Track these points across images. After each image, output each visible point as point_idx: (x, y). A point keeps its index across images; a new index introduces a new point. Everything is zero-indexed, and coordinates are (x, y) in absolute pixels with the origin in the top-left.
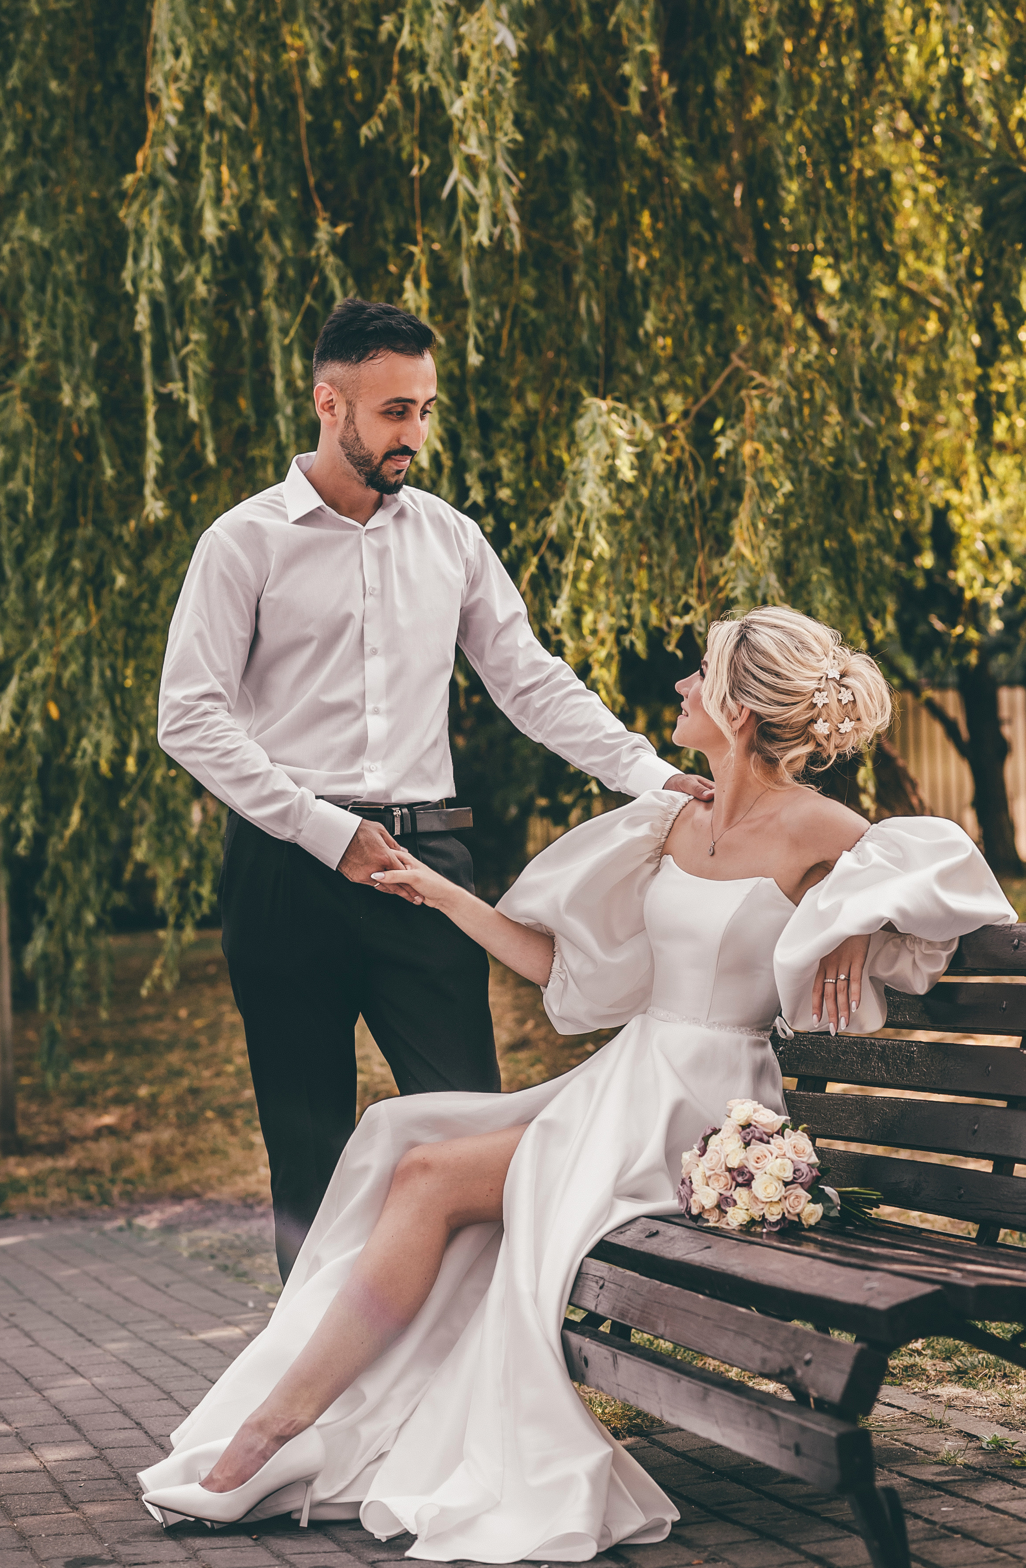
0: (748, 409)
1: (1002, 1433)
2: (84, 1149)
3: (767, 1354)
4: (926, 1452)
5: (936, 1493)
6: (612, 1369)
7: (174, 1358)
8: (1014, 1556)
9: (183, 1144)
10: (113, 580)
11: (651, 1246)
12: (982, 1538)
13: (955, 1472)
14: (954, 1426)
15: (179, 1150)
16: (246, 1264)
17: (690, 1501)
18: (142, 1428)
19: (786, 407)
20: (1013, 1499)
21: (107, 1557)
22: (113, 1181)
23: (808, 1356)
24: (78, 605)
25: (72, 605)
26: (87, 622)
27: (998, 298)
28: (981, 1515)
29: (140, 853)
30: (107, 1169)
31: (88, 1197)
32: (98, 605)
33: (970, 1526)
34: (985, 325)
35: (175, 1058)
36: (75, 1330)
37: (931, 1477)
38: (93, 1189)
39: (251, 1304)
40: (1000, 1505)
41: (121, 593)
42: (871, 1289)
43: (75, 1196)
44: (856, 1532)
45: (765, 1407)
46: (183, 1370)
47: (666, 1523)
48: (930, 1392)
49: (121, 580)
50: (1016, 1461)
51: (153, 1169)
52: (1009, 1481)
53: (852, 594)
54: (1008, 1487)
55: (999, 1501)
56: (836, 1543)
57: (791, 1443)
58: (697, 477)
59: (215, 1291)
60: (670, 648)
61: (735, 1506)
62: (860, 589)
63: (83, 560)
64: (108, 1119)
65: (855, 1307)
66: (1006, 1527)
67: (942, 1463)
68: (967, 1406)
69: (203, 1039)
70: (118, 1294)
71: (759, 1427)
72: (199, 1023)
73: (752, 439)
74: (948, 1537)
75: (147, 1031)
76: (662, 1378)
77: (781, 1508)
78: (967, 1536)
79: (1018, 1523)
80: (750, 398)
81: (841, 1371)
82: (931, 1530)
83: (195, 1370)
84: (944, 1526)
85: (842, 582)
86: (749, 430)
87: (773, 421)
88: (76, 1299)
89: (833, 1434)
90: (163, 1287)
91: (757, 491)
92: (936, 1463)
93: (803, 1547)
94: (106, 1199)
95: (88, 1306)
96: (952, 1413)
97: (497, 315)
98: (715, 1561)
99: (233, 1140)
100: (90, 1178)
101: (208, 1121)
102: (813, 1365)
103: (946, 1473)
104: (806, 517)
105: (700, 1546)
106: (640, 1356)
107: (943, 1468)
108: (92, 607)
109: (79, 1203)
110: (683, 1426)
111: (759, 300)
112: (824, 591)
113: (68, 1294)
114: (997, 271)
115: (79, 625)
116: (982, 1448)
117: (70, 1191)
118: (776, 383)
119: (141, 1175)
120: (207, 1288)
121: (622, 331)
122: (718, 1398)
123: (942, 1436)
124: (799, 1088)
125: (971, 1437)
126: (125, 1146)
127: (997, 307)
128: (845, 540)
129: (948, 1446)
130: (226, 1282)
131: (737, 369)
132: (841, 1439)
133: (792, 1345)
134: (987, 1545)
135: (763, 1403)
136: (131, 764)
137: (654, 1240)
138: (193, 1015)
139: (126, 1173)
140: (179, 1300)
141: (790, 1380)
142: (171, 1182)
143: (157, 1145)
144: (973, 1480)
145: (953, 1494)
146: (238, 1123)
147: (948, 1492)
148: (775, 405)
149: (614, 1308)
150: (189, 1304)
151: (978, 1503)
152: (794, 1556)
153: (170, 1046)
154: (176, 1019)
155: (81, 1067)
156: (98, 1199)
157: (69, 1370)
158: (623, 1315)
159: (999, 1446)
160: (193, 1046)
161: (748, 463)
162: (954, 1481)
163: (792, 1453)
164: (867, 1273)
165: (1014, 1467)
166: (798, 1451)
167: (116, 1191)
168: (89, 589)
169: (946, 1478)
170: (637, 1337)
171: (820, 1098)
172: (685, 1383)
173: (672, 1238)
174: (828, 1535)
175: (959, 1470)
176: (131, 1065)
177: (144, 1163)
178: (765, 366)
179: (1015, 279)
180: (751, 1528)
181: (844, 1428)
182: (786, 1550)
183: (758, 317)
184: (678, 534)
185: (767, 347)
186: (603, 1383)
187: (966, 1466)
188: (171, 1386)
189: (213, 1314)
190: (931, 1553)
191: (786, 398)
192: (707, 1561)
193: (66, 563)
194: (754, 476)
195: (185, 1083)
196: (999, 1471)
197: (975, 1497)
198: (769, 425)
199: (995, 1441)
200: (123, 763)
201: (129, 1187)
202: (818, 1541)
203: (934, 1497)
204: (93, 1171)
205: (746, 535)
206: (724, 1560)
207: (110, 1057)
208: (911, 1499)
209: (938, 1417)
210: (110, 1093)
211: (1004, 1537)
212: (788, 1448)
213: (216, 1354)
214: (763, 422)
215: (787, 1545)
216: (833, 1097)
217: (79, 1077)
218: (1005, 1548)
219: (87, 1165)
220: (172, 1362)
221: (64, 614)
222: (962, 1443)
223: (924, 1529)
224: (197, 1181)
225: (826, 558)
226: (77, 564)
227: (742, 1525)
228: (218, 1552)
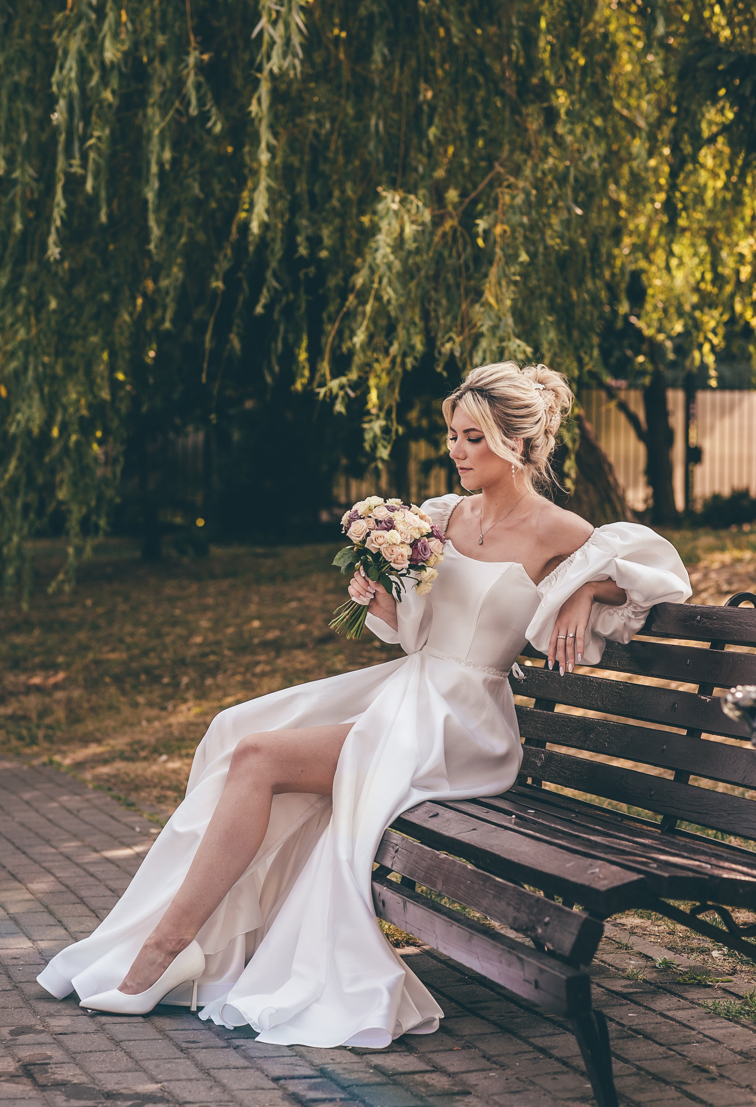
0: (501, 202)
1: (669, 956)
2: (19, 701)
3: (518, 915)
4: (616, 968)
5: (624, 1002)
6: (402, 911)
7: (85, 870)
8: (680, 1055)
9: (88, 701)
10: (48, 303)
11: (432, 825)
12: (657, 1039)
13: (637, 985)
14: (635, 949)
15: (86, 705)
16: (133, 797)
17: (451, 999)
18: (63, 925)
19: (527, 200)
20: (678, 1009)
21: (40, 1028)
22: (38, 727)
23: (547, 919)
24: (23, 319)
25: (18, 319)
26: (28, 332)
27: (686, 130)
28: (656, 1020)
29: (62, 494)
30: (34, 716)
31: (21, 738)
32: (38, 321)
33: (649, 1029)
34: (675, 148)
35: (82, 636)
36: (13, 844)
37: (620, 989)
38: (24, 732)
39: (138, 829)
40: (670, 1014)
41: (54, 311)
42: (593, 873)
43: (12, 737)
44: (568, 1030)
45: (514, 952)
46: (91, 880)
47: (435, 1019)
48: (618, 921)
49: (53, 304)
50: (680, 979)
51: (67, 718)
52: (675, 995)
53: (570, 335)
54: (675, 999)
55: (669, 1010)
56: (555, 1038)
57: (532, 979)
58: (464, 249)
59: (112, 817)
60: (439, 370)
61: (483, 1004)
62: (576, 334)
63: (28, 288)
64: (36, 680)
65: (582, 886)
66: (674, 1031)
67: (628, 978)
68: (645, 934)
69: (102, 622)
70: (43, 816)
71: (509, 965)
72: (100, 610)
73: (502, 223)
74: (633, 1037)
75: (63, 614)
76: (439, 922)
77: (515, 1008)
78: (647, 1037)
79: (682, 1027)
80: (502, 193)
81: (572, 933)
82: (621, 1031)
83: (100, 881)
84: (630, 1028)
85: (563, 327)
86: (501, 216)
87: (517, 211)
88: (13, 818)
89: (564, 977)
90: (75, 812)
91: (503, 259)
92: (623, 978)
93: (531, 1040)
94: (33, 741)
95: (23, 825)
96: (634, 938)
97: (328, 126)
98: (469, 1047)
99: (123, 699)
100: (23, 723)
101: (106, 685)
102: (550, 926)
103: (631, 986)
104: (539, 280)
105: (458, 1036)
106: (423, 904)
107: (628, 982)
108: (33, 320)
109: (14, 743)
110: (452, 957)
111: (517, 124)
112: (548, 332)
113: (8, 814)
114: (687, 111)
115: (22, 334)
116: (655, 967)
117: (8, 733)
118: (521, 184)
119: (58, 722)
120: (106, 813)
121: (415, 141)
122: (479, 941)
123: (627, 956)
124: (536, 705)
125: (648, 958)
126: (47, 700)
127: (686, 137)
128: (566, 297)
129: (632, 964)
130: (120, 811)
131: (499, 173)
132: (569, 981)
133: (535, 910)
134: (661, 1045)
135: (513, 949)
136: (55, 432)
137: (434, 820)
138: (96, 604)
139: (48, 720)
140: (86, 823)
141: (533, 935)
142: (80, 729)
143: (69, 701)
144: (649, 993)
145: (636, 1003)
146: (128, 687)
147: (632, 1001)
148: (520, 199)
149: (405, 868)
150: (93, 826)
151: (654, 1011)
152: (525, 1047)
153: (79, 626)
154: (84, 606)
155: (18, 640)
156: (28, 740)
157: (10, 877)
158: (411, 874)
159: (667, 965)
160: (95, 627)
161: (498, 239)
162: (637, 993)
163: (533, 986)
164: (590, 861)
165: (679, 983)
166: (537, 985)
167: (41, 734)
168: (31, 309)
169: (631, 990)
170: (421, 888)
171: (552, 716)
172: (455, 929)
173: (448, 820)
174: (549, 1031)
175: (639, 984)
176: (52, 639)
177: (60, 714)
178: (517, 171)
179: (699, 116)
180: (494, 1023)
181: (571, 973)
182: (519, 1041)
183: (514, 136)
184: (448, 288)
185: (519, 157)
186: (395, 920)
187: (645, 981)
188: (83, 893)
189: (111, 836)
190: (622, 1049)
191: (528, 194)
192: (463, 1048)
193: (16, 289)
194: (502, 249)
195: (91, 656)
196: (668, 986)
197: (652, 1006)
198: (514, 213)
199: (665, 962)
200: (50, 430)
201: (50, 732)
202: (542, 1036)
203: (621, 1005)
204: (24, 718)
205: (493, 289)
206: (476, 1047)
207: (37, 632)
208: (607, 1005)
209: (624, 942)
210: (37, 660)
211: (673, 1039)
212: (528, 982)
213: (114, 868)
214: (511, 211)
215: (520, 1038)
216: (560, 716)
217: (14, 647)
218: (674, 1048)
219: (20, 713)
220: (82, 873)
221: (12, 325)
222: (642, 962)
223: (616, 1030)
224: (98, 730)
225: (552, 309)
226: (24, 290)
227: (488, 1020)
228: (118, 1027)
